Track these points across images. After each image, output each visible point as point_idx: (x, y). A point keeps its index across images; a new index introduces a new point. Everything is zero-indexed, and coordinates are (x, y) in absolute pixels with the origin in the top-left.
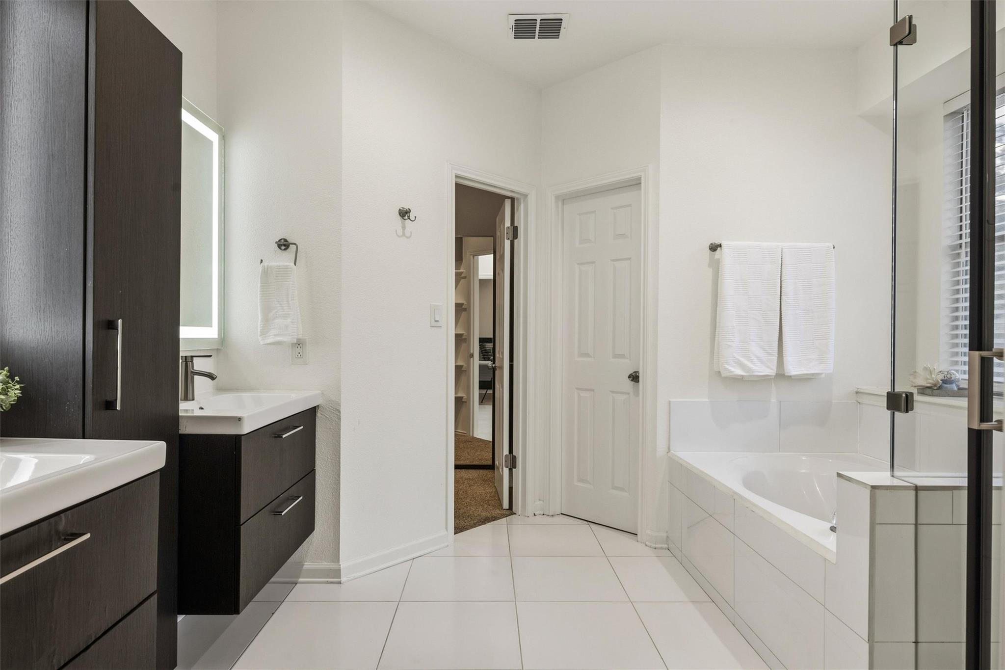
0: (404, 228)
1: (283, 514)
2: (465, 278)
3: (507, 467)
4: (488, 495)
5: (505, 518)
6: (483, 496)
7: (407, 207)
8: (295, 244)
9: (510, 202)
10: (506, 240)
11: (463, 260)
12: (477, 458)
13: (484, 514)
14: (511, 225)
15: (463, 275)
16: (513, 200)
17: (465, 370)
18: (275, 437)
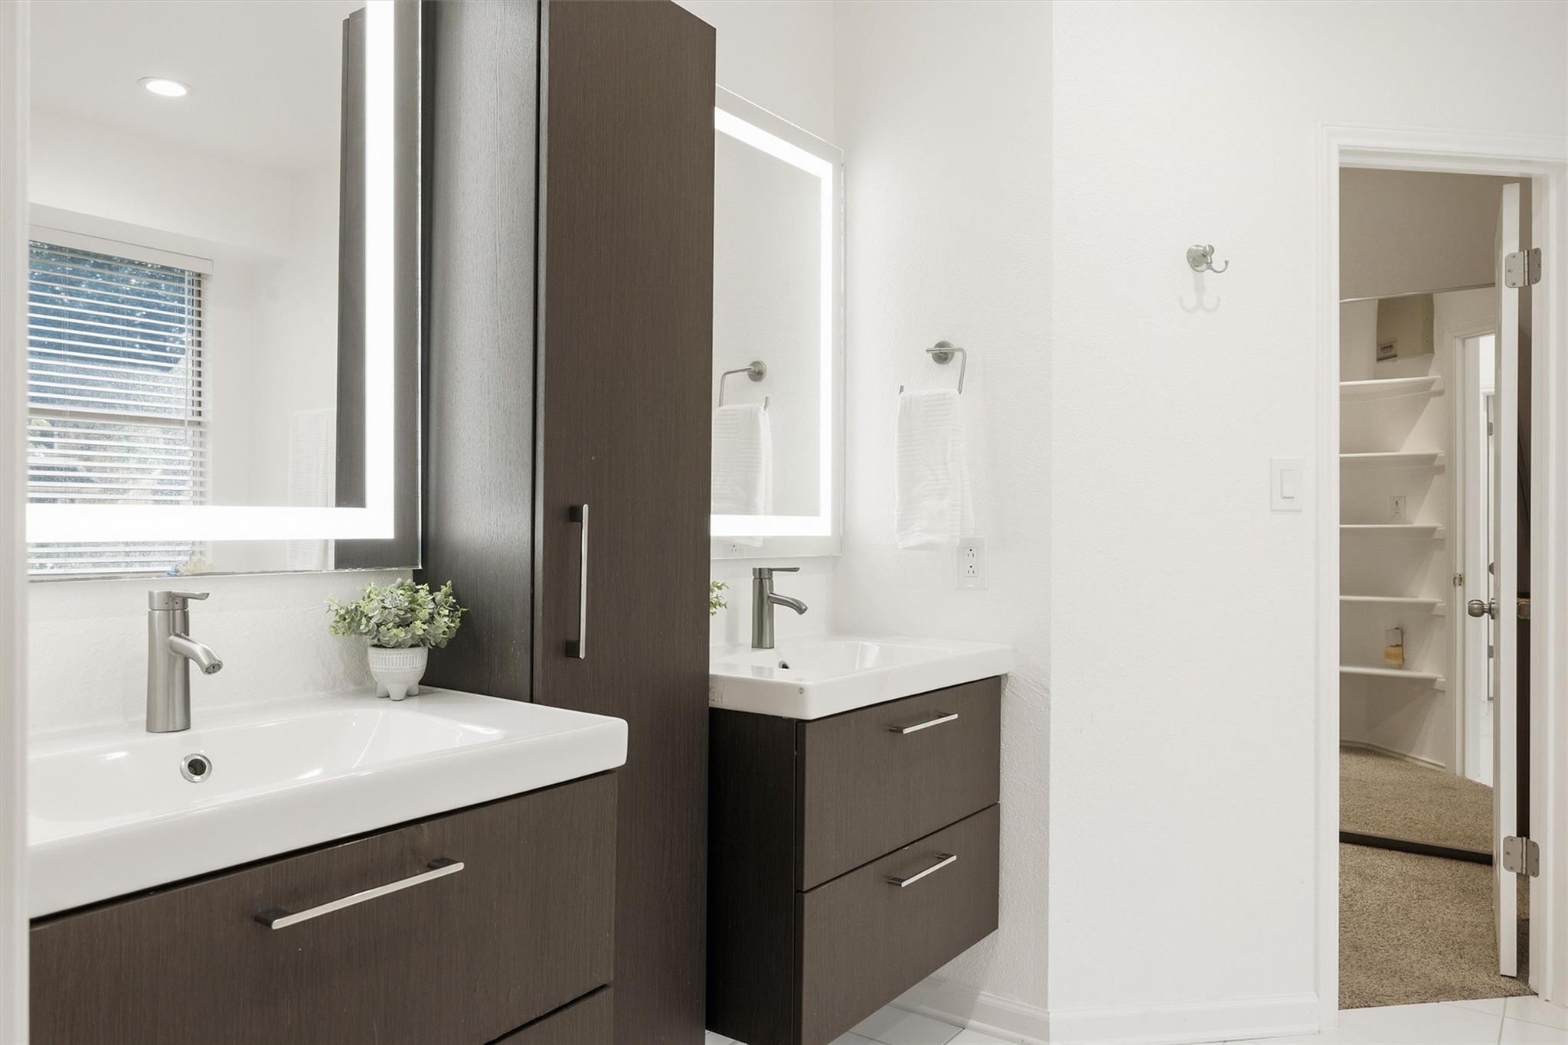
0: (1200, 289)
1: (904, 884)
2: (1440, 393)
3: (1511, 869)
4: (1467, 930)
5: (1502, 1000)
6: (1451, 928)
7: (1204, 244)
8: (960, 350)
9: (1519, 187)
10: (1505, 290)
11: (1436, 351)
12: (1459, 833)
13: (1442, 976)
14: (1521, 249)
15: (1434, 388)
16: (1525, 184)
17: (1440, 613)
18: (890, 730)
